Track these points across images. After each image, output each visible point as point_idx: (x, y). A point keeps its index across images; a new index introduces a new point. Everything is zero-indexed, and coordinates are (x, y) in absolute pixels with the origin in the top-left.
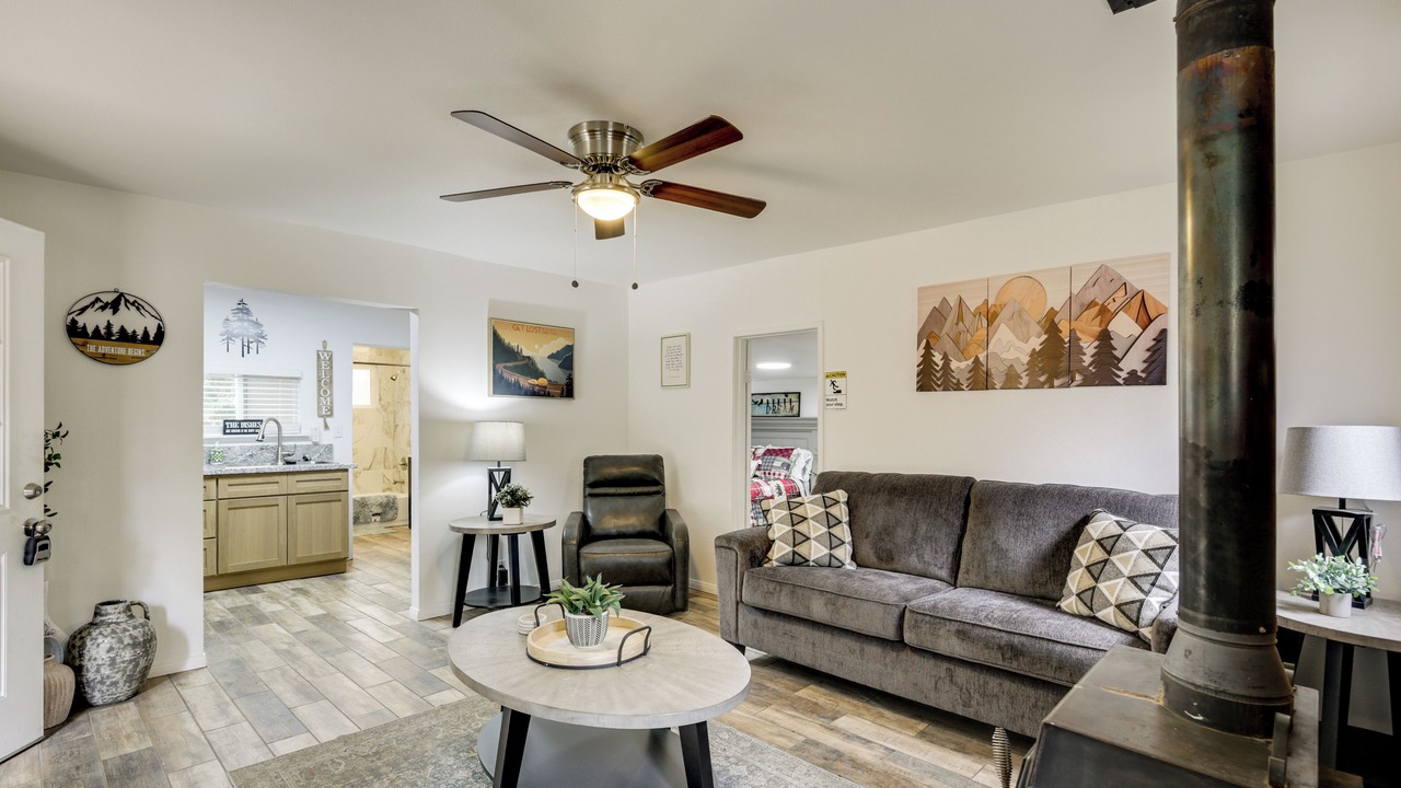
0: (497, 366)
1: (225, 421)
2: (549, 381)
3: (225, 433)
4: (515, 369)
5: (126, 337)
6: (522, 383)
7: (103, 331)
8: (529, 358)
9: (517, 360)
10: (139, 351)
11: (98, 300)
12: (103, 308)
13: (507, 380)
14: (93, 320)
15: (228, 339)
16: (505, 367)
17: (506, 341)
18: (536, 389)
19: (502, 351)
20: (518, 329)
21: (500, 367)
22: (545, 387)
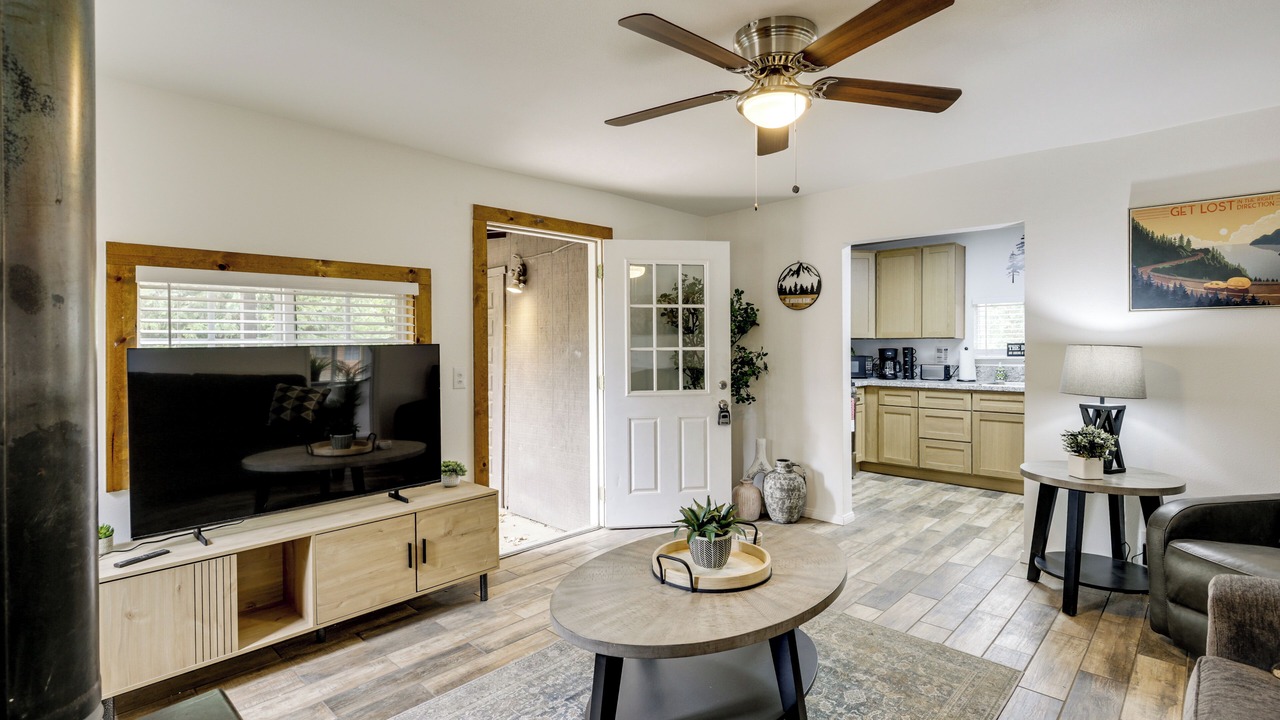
0: (1140, 271)
1: (1009, 344)
2: (1256, 281)
3: (1008, 355)
4: (1177, 271)
5: (804, 291)
6: (1189, 290)
7: (793, 289)
8: (1206, 251)
9: (1179, 257)
10: (807, 300)
11: (791, 270)
12: (793, 275)
13: (1159, 289)
14: (789, 283)
15: (1013, 271)
16: (1154, 270)
17: (1158, 234)
18: (1223, 296)
19: (1146, 247)
20: (1181, 213)
21: (1145, 272)
22: (1246, 291)
